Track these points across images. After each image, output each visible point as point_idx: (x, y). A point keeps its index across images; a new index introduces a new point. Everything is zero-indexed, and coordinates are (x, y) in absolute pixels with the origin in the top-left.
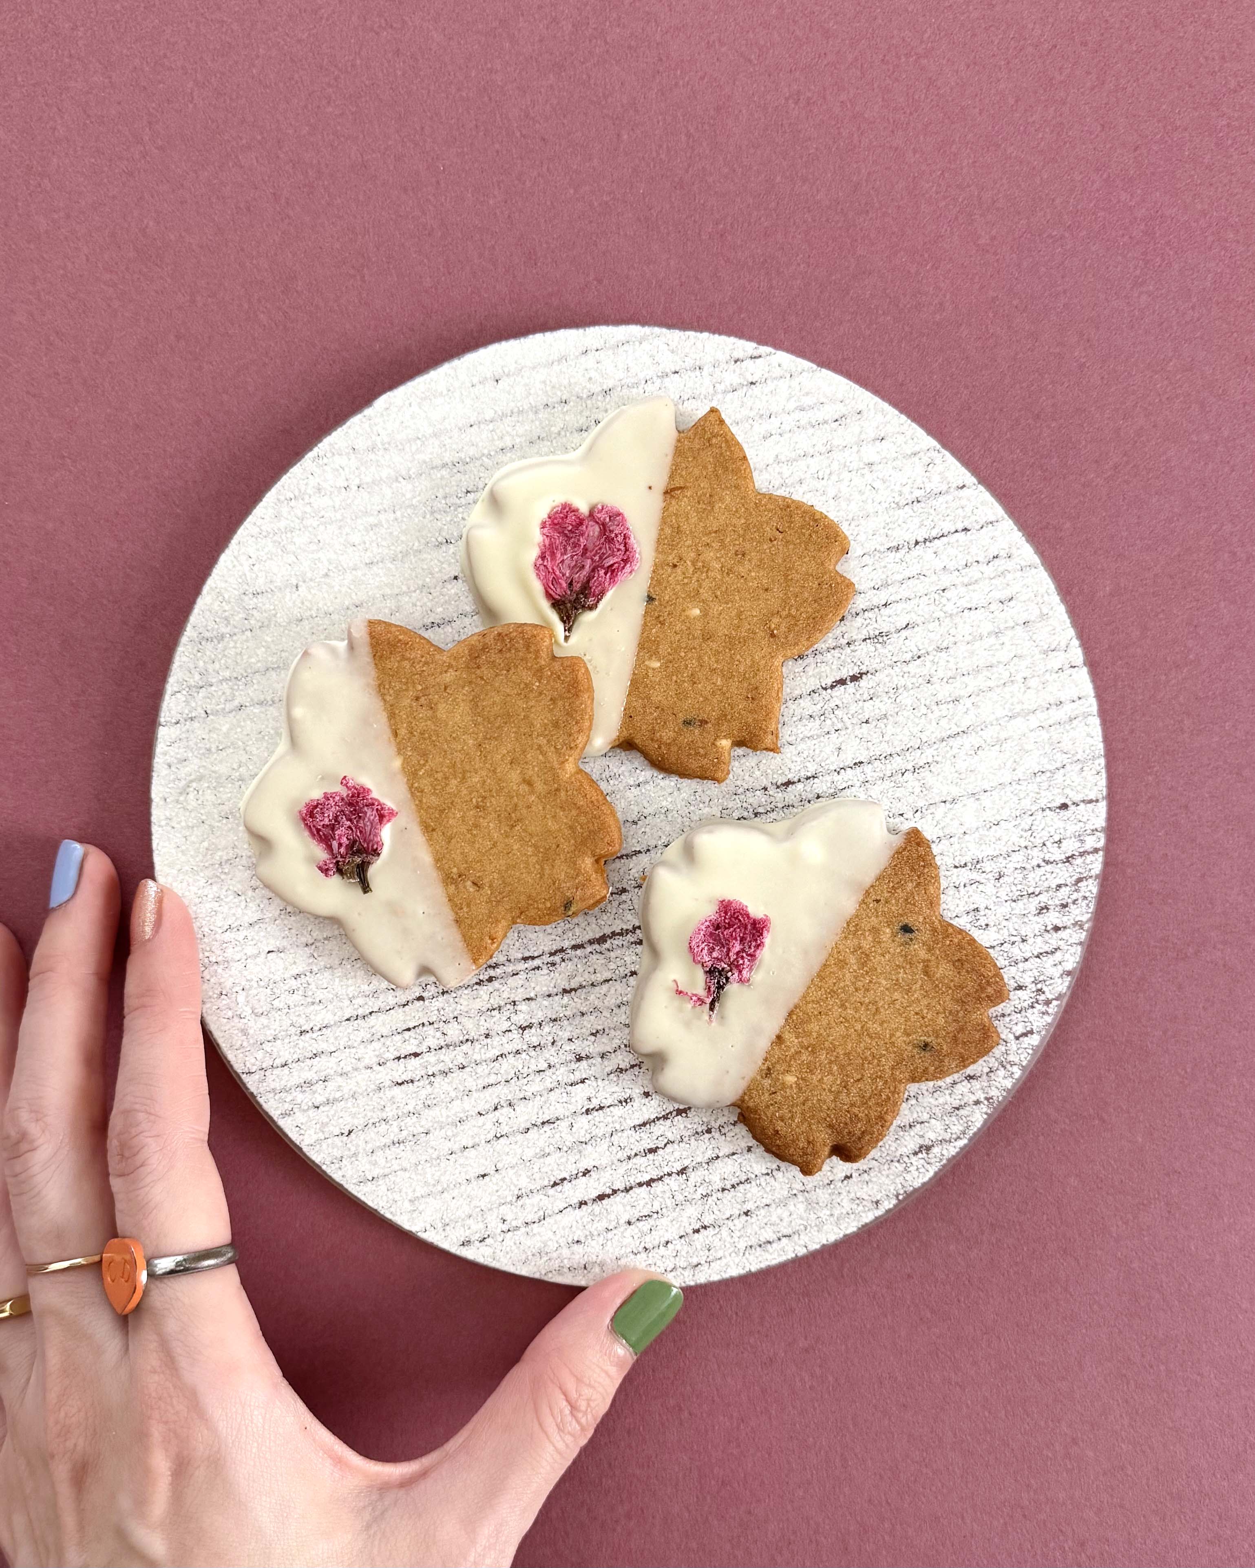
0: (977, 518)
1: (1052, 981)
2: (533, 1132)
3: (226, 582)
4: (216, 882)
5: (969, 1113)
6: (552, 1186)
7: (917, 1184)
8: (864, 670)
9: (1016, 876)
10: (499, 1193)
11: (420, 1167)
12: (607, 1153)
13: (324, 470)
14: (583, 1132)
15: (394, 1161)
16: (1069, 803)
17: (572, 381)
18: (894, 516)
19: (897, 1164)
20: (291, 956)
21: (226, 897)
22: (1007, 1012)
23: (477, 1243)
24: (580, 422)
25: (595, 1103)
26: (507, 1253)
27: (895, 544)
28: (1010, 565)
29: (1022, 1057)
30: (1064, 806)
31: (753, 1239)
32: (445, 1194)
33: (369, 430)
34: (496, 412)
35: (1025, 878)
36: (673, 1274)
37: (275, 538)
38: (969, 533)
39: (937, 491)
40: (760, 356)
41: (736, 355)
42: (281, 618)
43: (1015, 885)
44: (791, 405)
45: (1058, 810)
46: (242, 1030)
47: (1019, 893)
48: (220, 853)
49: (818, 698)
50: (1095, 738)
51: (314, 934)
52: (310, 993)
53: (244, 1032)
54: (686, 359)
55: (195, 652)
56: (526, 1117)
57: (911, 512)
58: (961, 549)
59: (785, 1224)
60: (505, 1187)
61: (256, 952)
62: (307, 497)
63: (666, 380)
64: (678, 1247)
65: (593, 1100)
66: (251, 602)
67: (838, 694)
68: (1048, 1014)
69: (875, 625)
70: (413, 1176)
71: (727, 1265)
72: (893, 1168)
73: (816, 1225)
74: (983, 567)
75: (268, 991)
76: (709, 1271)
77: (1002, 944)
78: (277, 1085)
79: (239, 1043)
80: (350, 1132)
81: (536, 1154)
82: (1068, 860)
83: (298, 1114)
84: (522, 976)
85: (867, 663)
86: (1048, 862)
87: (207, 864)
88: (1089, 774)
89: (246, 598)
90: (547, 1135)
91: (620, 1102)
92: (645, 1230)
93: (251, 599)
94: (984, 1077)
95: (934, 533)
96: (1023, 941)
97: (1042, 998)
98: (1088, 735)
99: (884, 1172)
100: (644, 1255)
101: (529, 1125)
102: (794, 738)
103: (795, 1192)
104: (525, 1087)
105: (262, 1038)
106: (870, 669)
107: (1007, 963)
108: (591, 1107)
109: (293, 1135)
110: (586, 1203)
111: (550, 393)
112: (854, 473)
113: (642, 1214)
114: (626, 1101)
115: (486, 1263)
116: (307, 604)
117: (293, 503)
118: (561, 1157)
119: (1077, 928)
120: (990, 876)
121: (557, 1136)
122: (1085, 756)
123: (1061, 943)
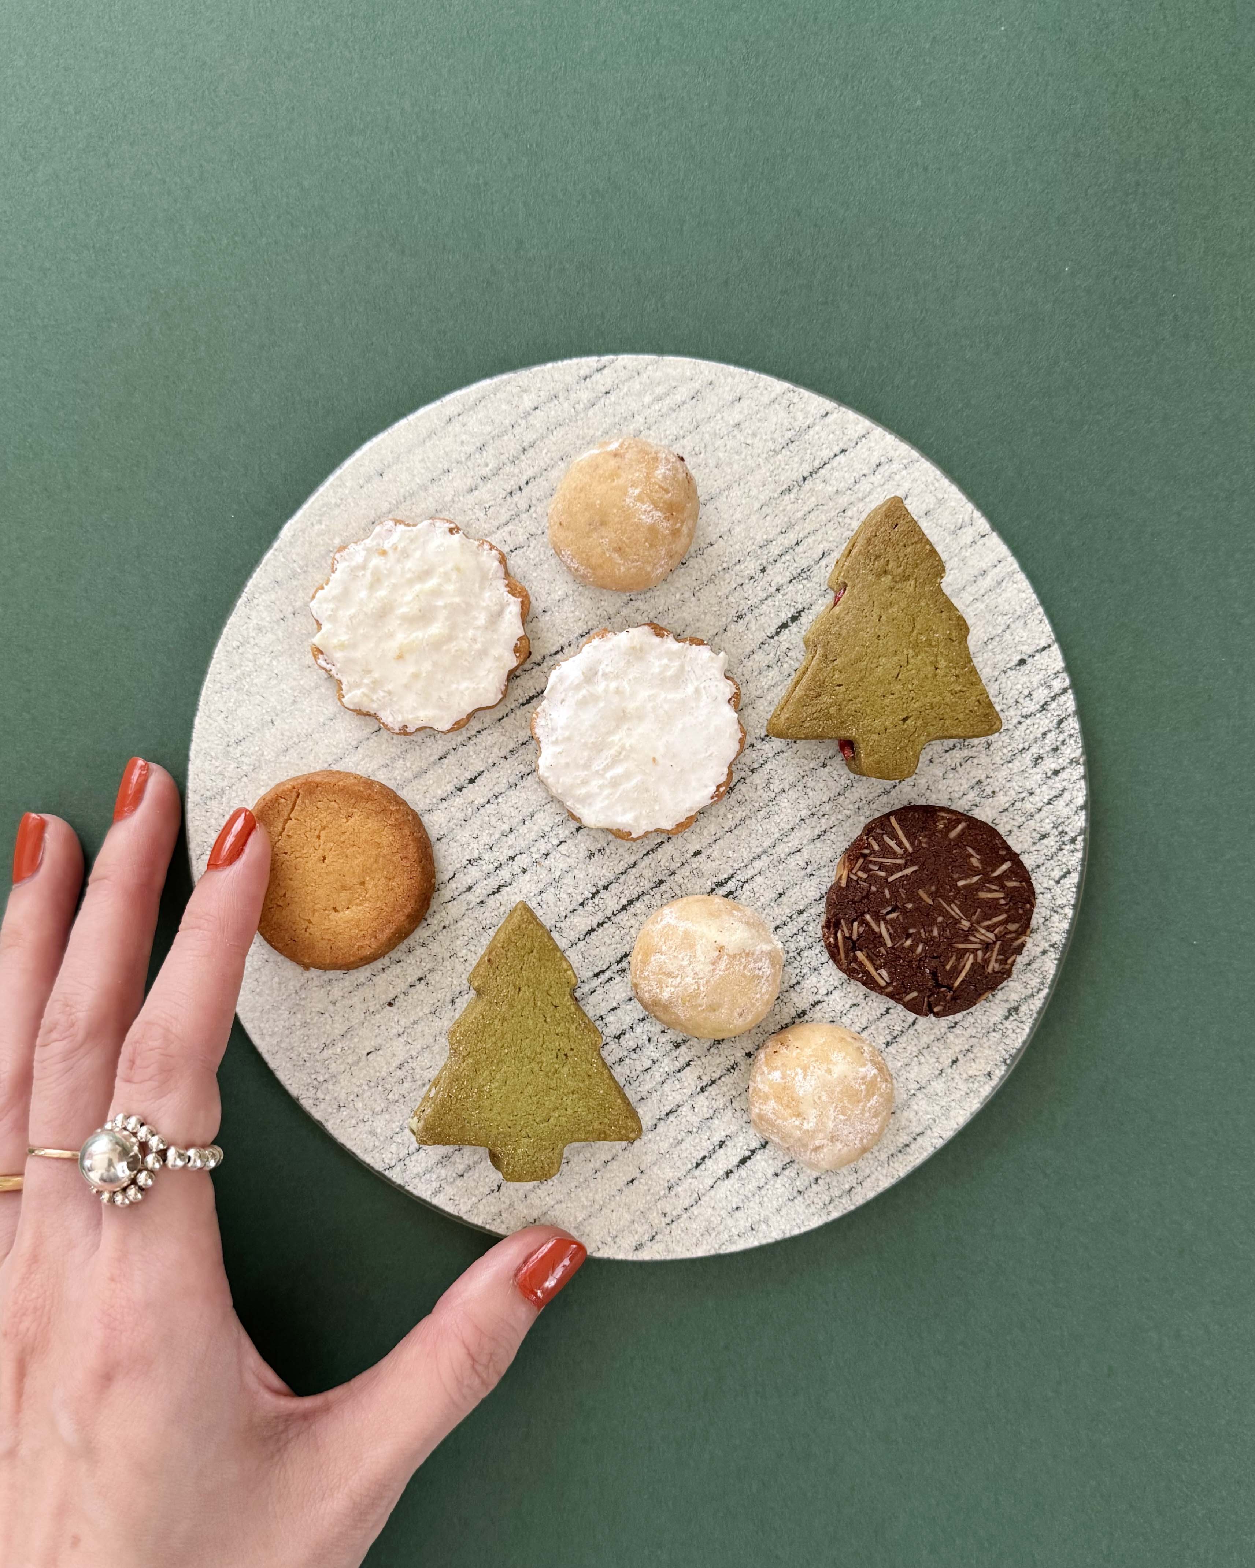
0: (848, 437)
1: (1070, 820)
2: (661, 1127)
3: (208, 741)
4: (299, 1010)
5: (1039, 965)
6: (696, 1167)
7: (1018, 1044)
8: (800, 607)
9: (1003, 739)
10: (652, 1191)
11: (573, 1195)
12: (733, 1119)
13: (258, 611)
14: (705, 1110)
15: (547, 1198)
16: (1026, 657)
17: (447, 450)
18: (775, 462)
19: (994, 1034)
20: (388, 1050)
21: (312, 1019)
22: (1040, 862)
23: (649, 1244)
24: (468, 484)
25: (706, 1080)
26: (679, 1242)
27: (785, 487)
28: (895, 466)
29: (1068, 896)
30: (1022, 662)
31: (892, 1148)
32: (604, 1209)
33: (283, 560)
34: (390, 503)
35: (1011, 738)
36: (832, 1205)
37: (238, 686)
38: (847, 453)
39: (804, 426)
40: (605, 367)
41: (582, 373)
42: (269, 755)
43: (1005, 747)
44: (647, 399)
45: (1018, 668)
46: (370, 1132)
47: (1010, 754)
48: (291, 983)
49: (769, 648)
50: (1027, 591)
51: (402, 1023)
52: (418, 1077)
53: (373, 1133)
54: (542, 393)
55: (204, 813)
56: (650, 1115)
57: (788, 453)
58: (846, 469)
59: (914, 1124)
60: (654, 1184)
61: (355, 1058)
62: (252, 640)
63: (530, 418)
64: (828, 1180)
65: (704, 1078)
66: (237, 751)
67: (785, 637)
68: (1077, 850)
69: (795, 565)
70: (569, 1205)
71: (878, 1180)
72: (991, 1038)
73: (943, 1115)
74: (872, 478)
75: (380, 1088)
76: (864, 1191)
77: (1013, 804)
78: (419, 1169)
79: (372, 1144)
80: (499, 1187)
81: (671, 1144)
82: (1044, 708)
83: (447, 1188)
84: (600, 991)
85: (800, 601)
86: (1026, 717)
87: (284, 997)
88: (1033, 624)
89: (230, 749)
90: (675, 1123)
91: (728, 1070)
92: (792, 1175)
93: (235, 749)
94: (1042, 928)
95: (817, 464)
96: (1031, 794)
97: (1066, 838)
98: (1019, 591)
99: (985, 1046)
100: (800, 1198)
101: (655, 1121)
102: (760, 691)
103: (913, 1092)
104: (639, 1089)
105: (389, 1133)
106: (805, 605)
107: (1023, 819)
108: (704, 1084)
109: (450, 1209)
110: (731, 1172)
111: (432, 469)
112: (726, 438)
113: (784, 1163)
114: (733, 1068)
115: (663, 1258)
116: (287, 733)
117: (240, 650)
118: (695, 1138)
119: (1074, 764)
120: (980, 748)
121: (684, 1120)
122: (1024, 610)
123: (1065, 783)
